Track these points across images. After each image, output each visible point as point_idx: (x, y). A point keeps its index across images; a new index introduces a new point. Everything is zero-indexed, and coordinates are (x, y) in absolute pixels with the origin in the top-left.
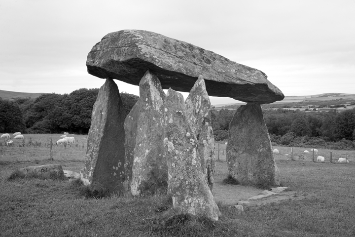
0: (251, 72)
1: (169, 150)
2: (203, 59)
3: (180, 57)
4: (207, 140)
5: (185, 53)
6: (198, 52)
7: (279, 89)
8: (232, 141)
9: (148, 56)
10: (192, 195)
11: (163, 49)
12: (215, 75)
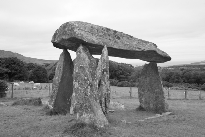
0: (146, 44)
1: (76, 87)
2: (115, 37)
3: (100, 36)
4: (105, 82)
5: (104, 34)
6: (112, 33)
7: (166, 54)
9: (80, 36)
10: (87, 112)
11: (90, 32)
12: (122, 46)
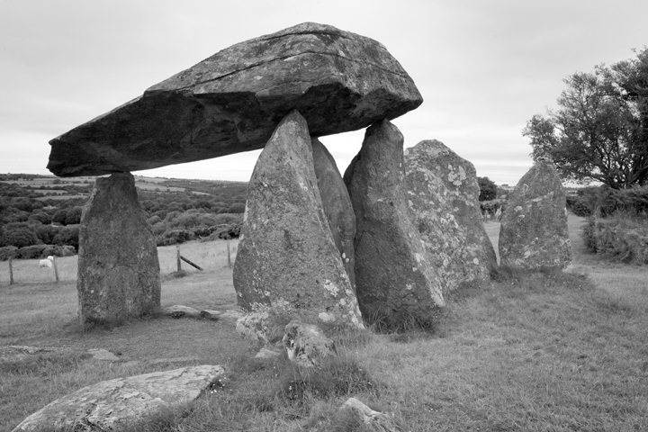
8: (91, 248)
